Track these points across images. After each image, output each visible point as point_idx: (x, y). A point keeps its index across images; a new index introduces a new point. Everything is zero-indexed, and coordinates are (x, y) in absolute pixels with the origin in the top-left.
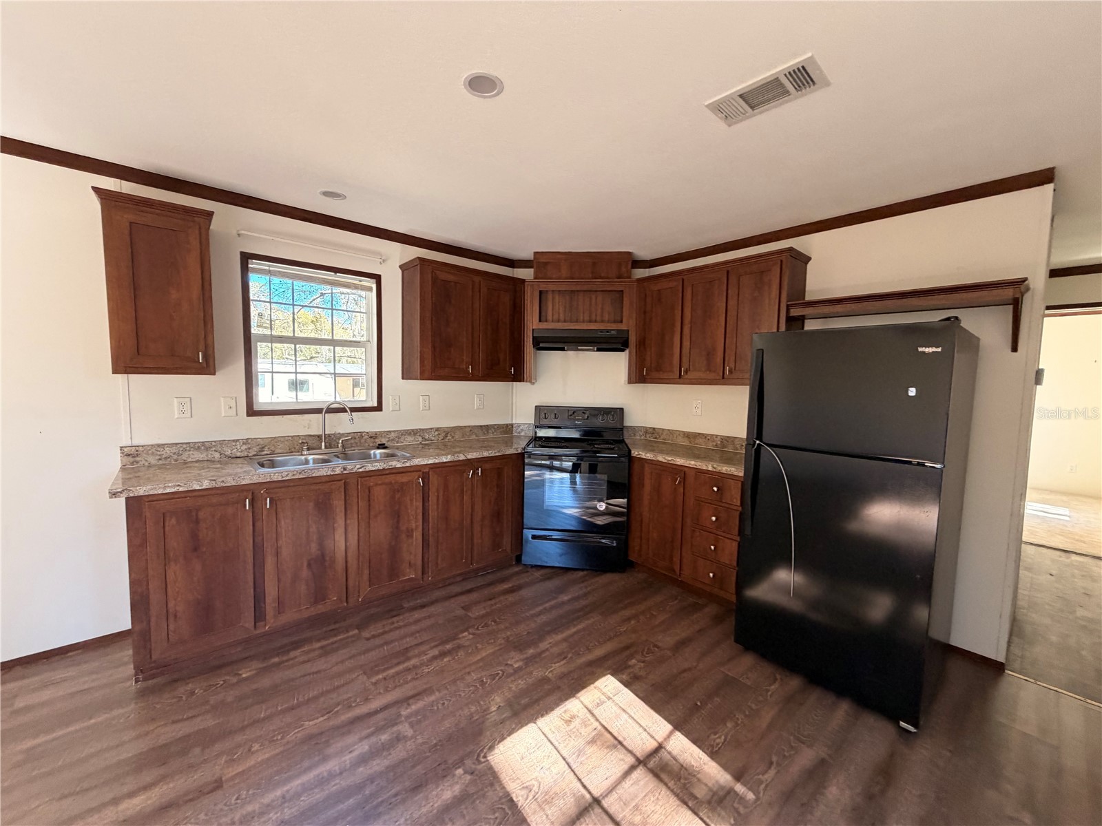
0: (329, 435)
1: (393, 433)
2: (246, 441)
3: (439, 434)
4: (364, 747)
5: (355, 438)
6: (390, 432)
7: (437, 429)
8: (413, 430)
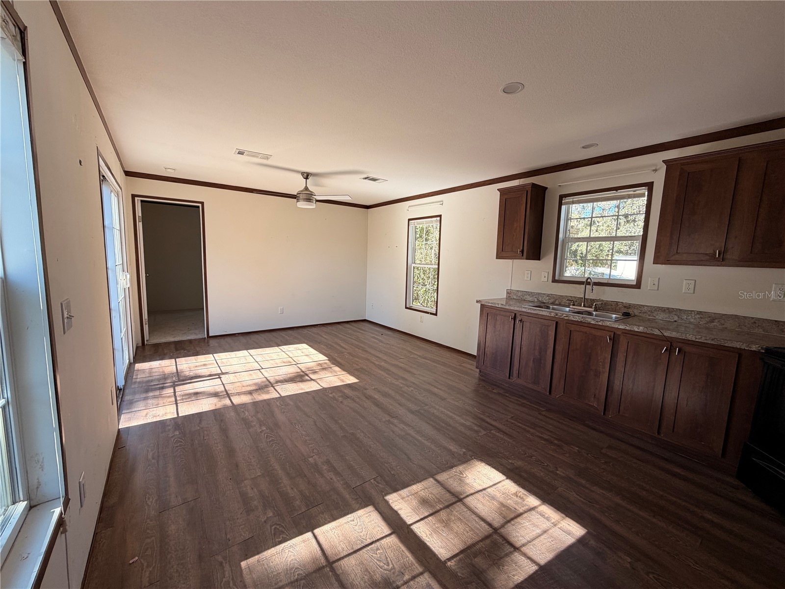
0: (587, 299)
1: (646, 307)
2: (548, 295)
3: (701, 318)
4: (468, 424)
5: (612, 305)
6: (643, 306)
7: (699, 313)
8: (668, 309)
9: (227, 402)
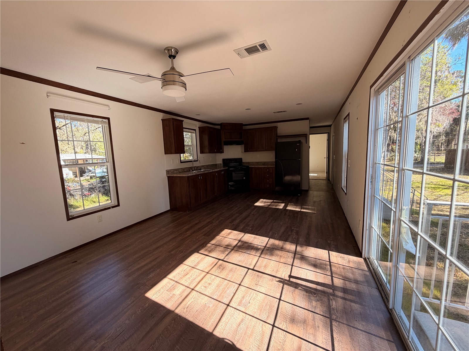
2: (181, 169)
9: (299, 248)
